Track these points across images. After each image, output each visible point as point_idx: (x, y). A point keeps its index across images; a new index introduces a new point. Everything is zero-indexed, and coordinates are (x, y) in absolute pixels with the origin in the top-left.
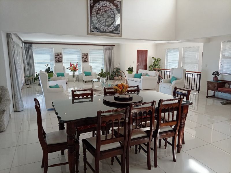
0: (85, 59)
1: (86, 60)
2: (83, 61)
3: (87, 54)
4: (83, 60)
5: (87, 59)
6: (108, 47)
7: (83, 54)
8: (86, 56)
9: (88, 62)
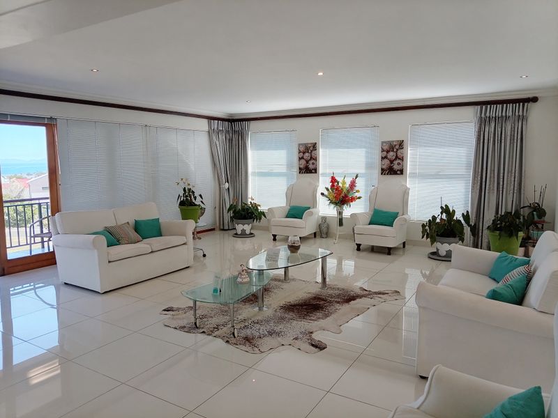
3: (401, 144)
6: (497, 111)
7: (385, 144)
8: (395, 150)
9: (402, 174)
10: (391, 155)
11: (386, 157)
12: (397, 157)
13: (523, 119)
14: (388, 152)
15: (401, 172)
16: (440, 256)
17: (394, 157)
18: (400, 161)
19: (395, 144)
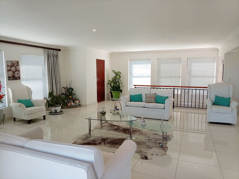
0: (14, 73)
1: (16, 75)
2: (9, 78)
3: (18, 63)
4: (10, 76)
5: (18, 74)
7: (9, 62)
8: (15, 66)
9: (20, 79)
10: (13, 69)
11: (10, 70)
12: (16, 70)
13: (57, 56)
14: (11, 67)
15: (19, 78)
16: (58, 113)
17: (15, 70)
18: (18, 72)
19: (14, 62)
